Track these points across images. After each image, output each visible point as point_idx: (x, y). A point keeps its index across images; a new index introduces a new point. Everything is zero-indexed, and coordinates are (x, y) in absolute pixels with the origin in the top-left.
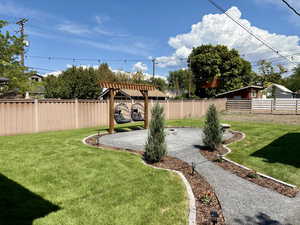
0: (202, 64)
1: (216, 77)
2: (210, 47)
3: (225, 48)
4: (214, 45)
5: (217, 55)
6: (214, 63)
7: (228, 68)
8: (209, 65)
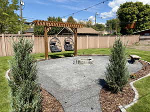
0: (126, 14)
1: (133, 22)
2: (131, 3)
3: (141, 3)
4: (134, 2)
5: (135, 8)
6: (134, 13)
7: (142, 16)
8: (130, 14)
